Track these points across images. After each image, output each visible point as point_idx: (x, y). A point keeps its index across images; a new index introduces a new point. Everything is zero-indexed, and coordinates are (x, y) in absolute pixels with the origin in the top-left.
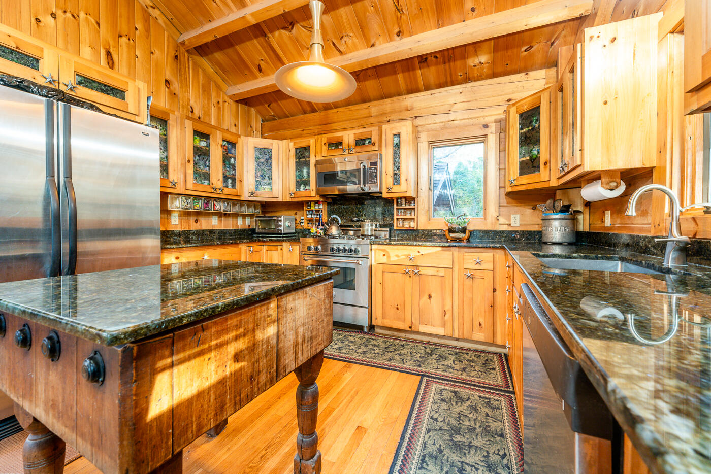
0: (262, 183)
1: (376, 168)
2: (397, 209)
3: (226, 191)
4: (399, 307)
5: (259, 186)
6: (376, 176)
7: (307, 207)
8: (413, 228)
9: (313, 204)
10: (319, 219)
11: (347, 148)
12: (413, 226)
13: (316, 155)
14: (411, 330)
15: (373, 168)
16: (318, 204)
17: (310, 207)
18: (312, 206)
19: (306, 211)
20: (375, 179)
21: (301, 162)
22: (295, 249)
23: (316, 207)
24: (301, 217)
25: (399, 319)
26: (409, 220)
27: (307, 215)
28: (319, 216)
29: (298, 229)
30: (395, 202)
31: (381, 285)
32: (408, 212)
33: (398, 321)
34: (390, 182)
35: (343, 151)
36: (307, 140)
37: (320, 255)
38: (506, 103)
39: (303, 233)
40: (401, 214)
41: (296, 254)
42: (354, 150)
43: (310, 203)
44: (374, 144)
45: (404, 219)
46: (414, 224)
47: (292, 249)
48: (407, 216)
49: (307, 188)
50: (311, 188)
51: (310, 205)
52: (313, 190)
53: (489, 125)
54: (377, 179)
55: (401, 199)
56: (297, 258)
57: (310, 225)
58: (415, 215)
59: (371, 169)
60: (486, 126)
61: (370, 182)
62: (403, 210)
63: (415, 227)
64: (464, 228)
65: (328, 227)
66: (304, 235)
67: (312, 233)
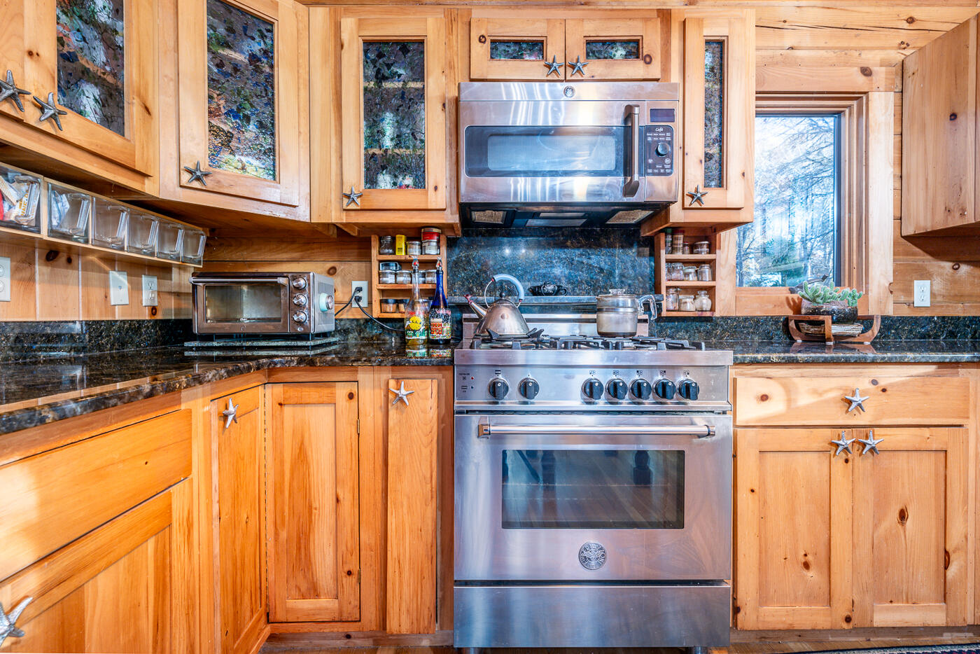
0: (234, 144)
1: (668, 129)
2: (668, 261)
3: (72, 126)
4: (810, 558)
5: (225, 156)
6: (671, 156)
7: (381, 252)
8: (708, 314)
9: (401, 242)
10: (435, 287)
11: (560, 60)
12: (709, 308)
13: (447, 72)
14: (851, 626)
15: (661, 129)
16: (420, 241)
17: (391, 251)
18: (399, 248)
19: (377, 263)
20: (667, 161)
21: (387, 90)
22: (418, 394)
23: (415, 252)
24: (353, 282)
25: (811, 599)
26: (694, 291)
27: (379, 274)
28: (434, 279)
29: (345, 320)
30: (662, 243)
31: (755, 496)
32: (690, 270)
33: (809, 603)
34: (695, 175)
35: (547, 69)
36: (413, 17)
37: (538, 412)
38: (906, 25)
39: (360, 332)
40: (674, 275)
41: (422, 412)
42: (585, 70)
43: (389, 238)
44: (648, 59)
45: (683, 288)
46: (710, 301)
47: (407, 395)
48: (692, 281)
49: (408, 181)
50: (431, 180)
51: (393, 245)
52: (436, 188)
53: (875, 69)
54: (671, 164)
55: (673, 234)
56: (428, 428)
57: (391, 305)
58: (714, 279)
59: (654, 132)
60: (866, 72)
61: (650, 171)
62: (679, 266)
63: (713, 309)
64: (855, 311)
65: (483, 312)
66: (367, 338)
67: (412, 330)
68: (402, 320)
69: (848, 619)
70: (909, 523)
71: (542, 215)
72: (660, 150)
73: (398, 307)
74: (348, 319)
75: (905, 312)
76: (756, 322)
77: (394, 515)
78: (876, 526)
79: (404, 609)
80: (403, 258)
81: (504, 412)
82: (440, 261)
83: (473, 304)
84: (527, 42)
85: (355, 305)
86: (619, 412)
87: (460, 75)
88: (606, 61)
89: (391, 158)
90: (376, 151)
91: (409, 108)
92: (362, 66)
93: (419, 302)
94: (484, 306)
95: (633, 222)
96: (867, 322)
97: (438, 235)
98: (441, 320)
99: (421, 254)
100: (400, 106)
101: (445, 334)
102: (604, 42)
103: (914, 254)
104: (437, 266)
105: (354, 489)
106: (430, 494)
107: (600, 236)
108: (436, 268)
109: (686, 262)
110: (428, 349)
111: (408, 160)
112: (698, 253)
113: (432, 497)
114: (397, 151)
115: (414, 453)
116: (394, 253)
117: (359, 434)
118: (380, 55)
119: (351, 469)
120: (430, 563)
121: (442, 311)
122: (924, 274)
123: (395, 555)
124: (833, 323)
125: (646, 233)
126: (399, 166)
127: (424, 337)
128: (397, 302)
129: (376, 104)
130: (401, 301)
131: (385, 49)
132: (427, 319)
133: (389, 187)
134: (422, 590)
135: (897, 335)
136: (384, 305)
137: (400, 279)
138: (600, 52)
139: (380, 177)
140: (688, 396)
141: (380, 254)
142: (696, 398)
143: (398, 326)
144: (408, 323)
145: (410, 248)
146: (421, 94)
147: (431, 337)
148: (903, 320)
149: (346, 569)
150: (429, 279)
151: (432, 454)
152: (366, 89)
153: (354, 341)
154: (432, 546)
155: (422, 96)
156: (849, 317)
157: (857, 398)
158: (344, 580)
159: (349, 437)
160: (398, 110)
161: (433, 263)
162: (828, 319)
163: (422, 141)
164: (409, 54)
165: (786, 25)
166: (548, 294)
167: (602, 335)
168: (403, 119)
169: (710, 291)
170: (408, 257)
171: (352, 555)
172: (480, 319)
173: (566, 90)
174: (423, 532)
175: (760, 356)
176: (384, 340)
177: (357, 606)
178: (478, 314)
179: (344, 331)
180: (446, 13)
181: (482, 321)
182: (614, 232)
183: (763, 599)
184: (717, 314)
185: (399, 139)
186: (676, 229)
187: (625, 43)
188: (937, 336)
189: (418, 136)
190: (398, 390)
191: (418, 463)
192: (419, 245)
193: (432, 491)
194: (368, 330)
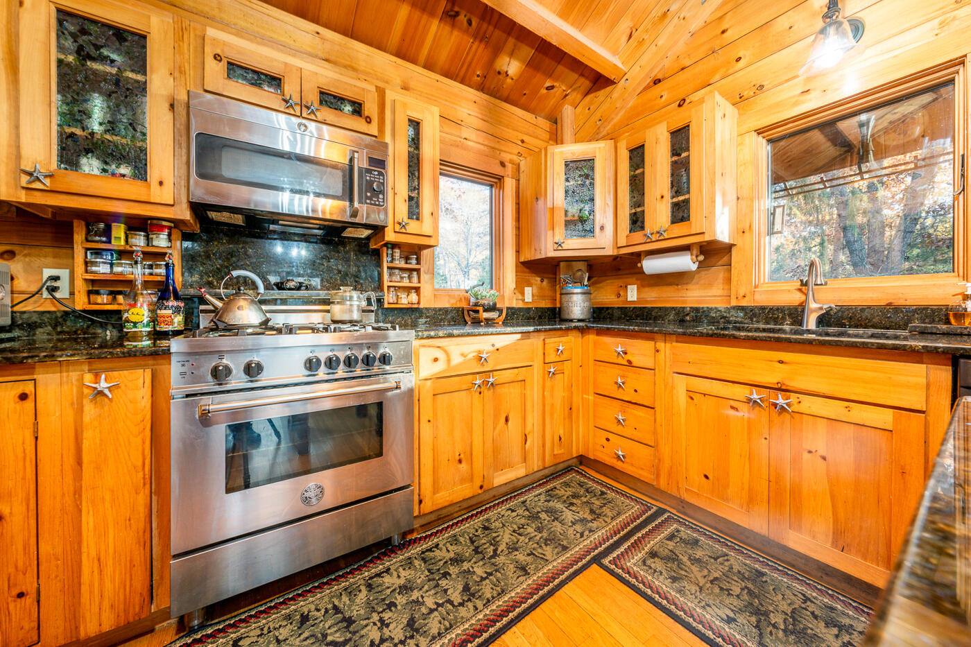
1: (382, 174)
2: (389, 268)
4: (462, 456)
6: (382, 192)
7: (90, 238)
8: (416, 306)
9: (119, 231)
10: (163, 279)
11: (296, 99)
12: (416, 302)
13: (177, 74)
14: (483, 490)
15: (376, 173)
16: (147, 233)
17: (104, 239)
18: (115, 237)
19: (83, 251)
20: (381, 196)
21: (95, 72)
22: (126, 386)
23: (139, 241)
24: (44, 270)
25: (463, 481)
26: (408, 290)
27: (86, 263)
28: (162, 271)
29: (30, 312)
30: (385, 255)
31: (431, 424)
32: (404, 275)
33: (462, 484)
34: (402, 209)
35: (284, 103)
36: (130, 7)
37: (264, 388)
38: (520, 143)
39: (56, 325)
40: (394, 278)
41: (131, 402)
42: (318, 114)
43: (102, 225)
44: (368, 120)
45: (399, 287)
46: (417, 297)
47: (109, 388)
48: (406, 283)
49: (124, 170)
50: (154, 173)
51: (107, 232)
52: (161, 183)
53: (506, 164)
54: (383, 199)
55: (393, 248)
56: (139, 417)
57: (105, 296)
58: (419, 282)
59: (371, 173)
60: (503, 164)
61: (368, 201)
62: (397, 271)
63: (419, 303)
64: (495, 304)
65: (219, 304)
66: (68, 333)
67: (132, 322)
68: (119, 312)
69: (481, 487)
70: (510, 423)
71: (280, 222)
72: (375, 188)
73: (115, 298)
74: (35, 312)
75: (521, 305)
76: (445, 311)
77: (91, 512)
78: (494, 428)
79: (106, 604)
80: (122, 248)
81: (228, 392)
82: (171, 254)
83: (208, 296)
84: (266, 75)
85: (45, 294)
86: (336, 380)
87: (192, 82)
88: (336, 111)
89: (100, 142)
90: (78, 132)
91: (126, 97)
92: (53, 35)
93: (142, 294)
94: (221, 299)
95: (363, 237)
96: (501, 311)
97: (170, 228)
98: (171, 312)
99: (148, 245)
100: (114, 92)
101: (176, 325)
102: (335, 97)
103: (525, 272)
104: (166, 259)
105: (28, 500)
106: (142, 481)
107: (338, 245)
108: (165, 261)
109: (401, 269)
110: (155, 340)
111: (125, 149)
112: (410, 263)
113: (144, 484)
114: (108, 137)
115: (120, 445)
116: (109, 242)
117: (37, 438)
118: (84, 32)
119: (24, 478)
120: (142, 549)
121: (172, 303)
122: (530, 285)
123: (93, 554)
124: (484, 311)
125: (373, 246)
126: (112, 154)
127: (148, 329)
128: (114, 294)
129: (77, 81)
130: (120, 293)
131: (92, 28)
132: (153, 311)
133: (96, 172)
134: (131, 580)
135: (517, 318)
136: (93, 297)
137: (117, 269)
138: (332, 103)
139: (84, 161)
140: (384, 363)
141: (87, 240)
142: (389, 364)
143: (114, 318)
144: (126, 315)
145: (132, 238)
146: (142, 88)
147: (158, 329)
148: (520, 309)
149: (15, 592)
150: (158, 271)
151: (144, 443)
152: (60, 63)
153: (45, 337)
154: (144, 532)
155: (144, 90)
156: (492, 308)
157: (484, 356)
158: (12, 606)
159: (21, 442)
160: (110, 96)
161: (161, 255)
162: (481, 309)
163: (144, 134)
164: (126, 44)
165: (462, 123)
166: (290, 289)
167: (335, 322)
168: (118, 106)
169: (417, 290)
170: (128, 248)
171: (25, 574)
172: (215, 311)
173: (300, 125)
174: (132, 521)
175: (432, 333)
176: (94, 333)
177: (33, 628)
178: (213, 305)
179: (29, 325)
180: (176, 19)
181: (219, 312)
182: (349, 243)
183: (436, 490)
184: (421, 306)
185: (111, 126)
186: (394, 246)
187: (353, 103)
188: (534, 319)
189: (139, 128)
190: (96, 383)
191: (126, 454)
192: (144, 236)
193: (144, 478)
194: (68, 323)
